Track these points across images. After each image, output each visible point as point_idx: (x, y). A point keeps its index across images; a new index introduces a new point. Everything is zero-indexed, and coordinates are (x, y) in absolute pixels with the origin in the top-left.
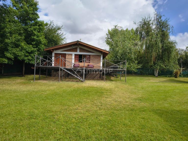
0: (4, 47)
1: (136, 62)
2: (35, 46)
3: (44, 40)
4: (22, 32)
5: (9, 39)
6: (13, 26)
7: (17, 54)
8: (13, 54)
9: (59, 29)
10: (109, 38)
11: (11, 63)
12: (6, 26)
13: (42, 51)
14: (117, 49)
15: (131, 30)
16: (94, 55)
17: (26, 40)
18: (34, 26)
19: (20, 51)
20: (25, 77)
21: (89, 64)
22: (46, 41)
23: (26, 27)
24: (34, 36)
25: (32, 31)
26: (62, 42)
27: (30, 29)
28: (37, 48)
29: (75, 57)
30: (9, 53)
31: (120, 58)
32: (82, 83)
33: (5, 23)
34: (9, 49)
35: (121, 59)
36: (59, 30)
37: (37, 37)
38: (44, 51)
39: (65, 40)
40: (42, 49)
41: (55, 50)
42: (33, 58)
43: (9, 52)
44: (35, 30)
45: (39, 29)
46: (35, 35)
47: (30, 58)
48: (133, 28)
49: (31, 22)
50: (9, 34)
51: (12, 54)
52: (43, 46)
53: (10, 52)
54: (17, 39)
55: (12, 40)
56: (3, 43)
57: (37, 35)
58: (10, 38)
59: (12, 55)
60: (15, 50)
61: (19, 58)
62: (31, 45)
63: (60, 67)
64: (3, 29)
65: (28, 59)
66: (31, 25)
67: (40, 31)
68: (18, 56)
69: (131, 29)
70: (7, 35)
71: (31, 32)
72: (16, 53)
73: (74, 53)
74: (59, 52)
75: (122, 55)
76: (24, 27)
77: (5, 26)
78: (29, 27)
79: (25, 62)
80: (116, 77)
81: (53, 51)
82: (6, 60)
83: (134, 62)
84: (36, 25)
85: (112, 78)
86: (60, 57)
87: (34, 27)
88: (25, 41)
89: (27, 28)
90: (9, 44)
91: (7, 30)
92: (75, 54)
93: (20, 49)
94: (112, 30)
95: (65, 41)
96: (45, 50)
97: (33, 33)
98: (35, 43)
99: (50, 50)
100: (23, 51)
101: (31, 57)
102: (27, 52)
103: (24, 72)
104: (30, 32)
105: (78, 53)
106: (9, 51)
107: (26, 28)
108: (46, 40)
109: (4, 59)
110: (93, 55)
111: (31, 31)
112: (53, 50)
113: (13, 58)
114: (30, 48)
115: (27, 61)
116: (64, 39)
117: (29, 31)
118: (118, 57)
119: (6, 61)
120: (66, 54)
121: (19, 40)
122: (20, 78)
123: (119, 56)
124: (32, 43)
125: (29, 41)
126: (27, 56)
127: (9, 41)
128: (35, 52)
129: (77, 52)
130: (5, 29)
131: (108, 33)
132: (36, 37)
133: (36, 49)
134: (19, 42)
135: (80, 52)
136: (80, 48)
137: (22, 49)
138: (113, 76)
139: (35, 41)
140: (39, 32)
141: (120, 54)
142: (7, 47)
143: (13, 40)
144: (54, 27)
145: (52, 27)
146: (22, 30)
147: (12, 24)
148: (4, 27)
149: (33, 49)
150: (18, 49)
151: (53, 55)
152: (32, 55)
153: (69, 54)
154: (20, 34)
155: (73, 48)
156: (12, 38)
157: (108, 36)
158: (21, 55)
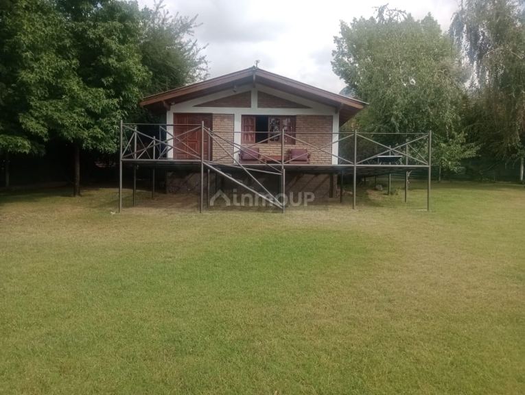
0: (16, 98)
1: (460, 137)
2: (112, 90)
3: (139, 70)
4: (68, 42)
5: (32, 70)
6: (40, 25)
7: (60, 122)
8: (45, 120)
9: (185, 27)
10: (344, 54)
11: (39, 152)
12: (19, 27)
13: (133, 108)
14: (389, 92)
15: (423, 21)
16: (308, 116)
17: (80, 72)
18: (105, 20)
19: (66, 111)
20: (81, 196)
21: (291, 147)
22: (147, 72)
23: (80, 26)
24: (108, 56)
25: (101, 40)
26: (195, 72)
27: (94, 34)
28: (118, 98)
29: (244, 127)
30: (32, 116)
31: (401, 123)
32: (281, 218)
33: (15, 15)
34: (31, 103)
35: (404, 127)
36: (184, 31)
37: (119, 60)
38: (138, 105)
39: (203, 66)
40: (135, 100)
41: (176, 103)
42: (107, 131)
43: (31, 113)
44: (109, 34)
45: (122, 31)
46: (110, 52)
47: (98, 131)
48: (429, 14)
49: (95, 9)
50: (31, 52)
51: (42, 122)
52: (136, 89)
53: (36, 114)
54: (55, 68)
55: (43, 74)
56: (13, 85)
57: (117, 51)
58: (35, 66)
59: (43, 125)
60: (51, 108)
61: (65, 133)
62: (101, 89)
63: (204, 162)
64: (10, 34)
65: (91, 137)
66: (96, 18)
67: (125, 37)
68: (63, 126)
69: (423, 18)
70: (24, 55)
71: (97, 43)
72: (55, 117)
73: (238, 112)
74: (189, 108)
75: (406, 115)
76: (72, 28)
77: (17, 25)
78: (90, 26)
79: (84, 145)
80: (386, 192)
81: (170, 105)
82: (26, 143)
83: (453, 137)
84: (113, 19)
85: (374, 195)
86: (203, 129)
87: (107, 25)
88: (80, 75)
89: (85, 31)
90: (33, 88)
91: (23, 38)
92: (243, 116)
93: (66, 101)
94: (353, 25)
95: (204, 70)
96: (143, 104)
97: (105, 46)
98: (111, 80)
99: (161, 102)
100: (78, 110)
101: (102, 129)
102: (90, 113)
103: (78, 179)
104: (95, 44)
105: (255, 110)
106: (32, 111)
107: (81, 29)
108: (147, 68)
109: (20, 141)
110: (305, 118)
111: (96, 39)
112: (169, 102)
113: (46, 135)
114: (99, 98)
115: (88, 144)
116: (200, 62)
117: (92, 41)
118: (393, 119)
119: (25, 145)
120: (210, 115)
121: (61, 72)
122: (67, 199)
123: (397, 118)
124: (103, 80)
125: (90, 76)
126: (88, 127)
127: (31, 76)
128: (114, 113)
129: (250, 107)
130: (16, 35)
131: (340, 36)
132: (114, 60)
133: (115, 101)
134: (61, 78)
135: (259, 106)
136: (260, 94)
137: (74, 102)
138: (376, 190)
139: (110, 75)
140: (122, 42)
141: (402, 111)
142: (27, 97)
143: (44, 72)
144: (170, 21)
145: (163, 23)
146: (69, 37)
147: (35, 16)
148: (14, 28)
149: (106, 101)
150: (60, 103)
151: (170, 120)
152: (105, 122)
153: (223, 117)
154: (62, 51)
155: (237, 95)
156: (39, 68)
157: (339, 47)
158: (72, 122)
